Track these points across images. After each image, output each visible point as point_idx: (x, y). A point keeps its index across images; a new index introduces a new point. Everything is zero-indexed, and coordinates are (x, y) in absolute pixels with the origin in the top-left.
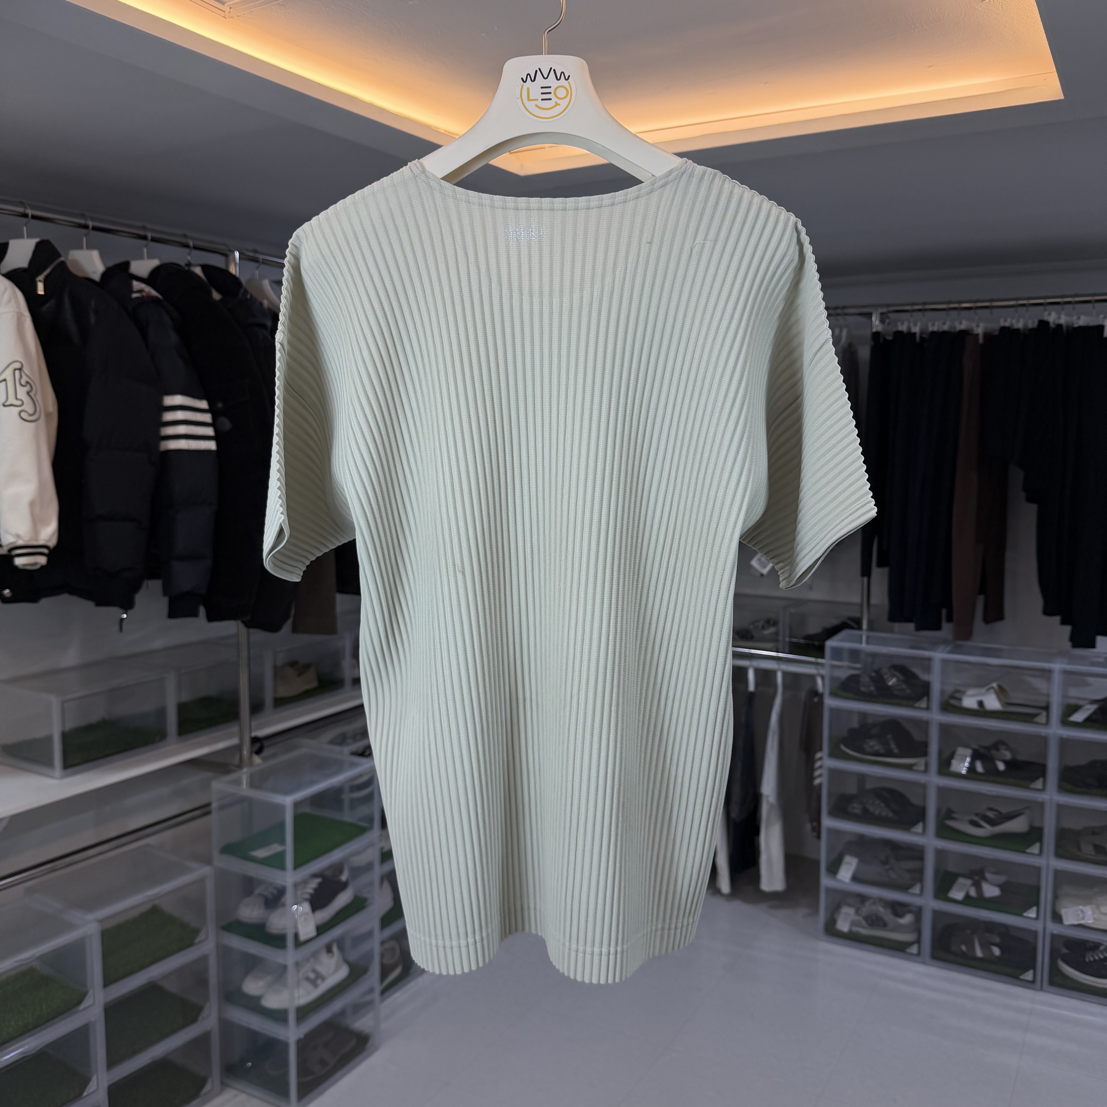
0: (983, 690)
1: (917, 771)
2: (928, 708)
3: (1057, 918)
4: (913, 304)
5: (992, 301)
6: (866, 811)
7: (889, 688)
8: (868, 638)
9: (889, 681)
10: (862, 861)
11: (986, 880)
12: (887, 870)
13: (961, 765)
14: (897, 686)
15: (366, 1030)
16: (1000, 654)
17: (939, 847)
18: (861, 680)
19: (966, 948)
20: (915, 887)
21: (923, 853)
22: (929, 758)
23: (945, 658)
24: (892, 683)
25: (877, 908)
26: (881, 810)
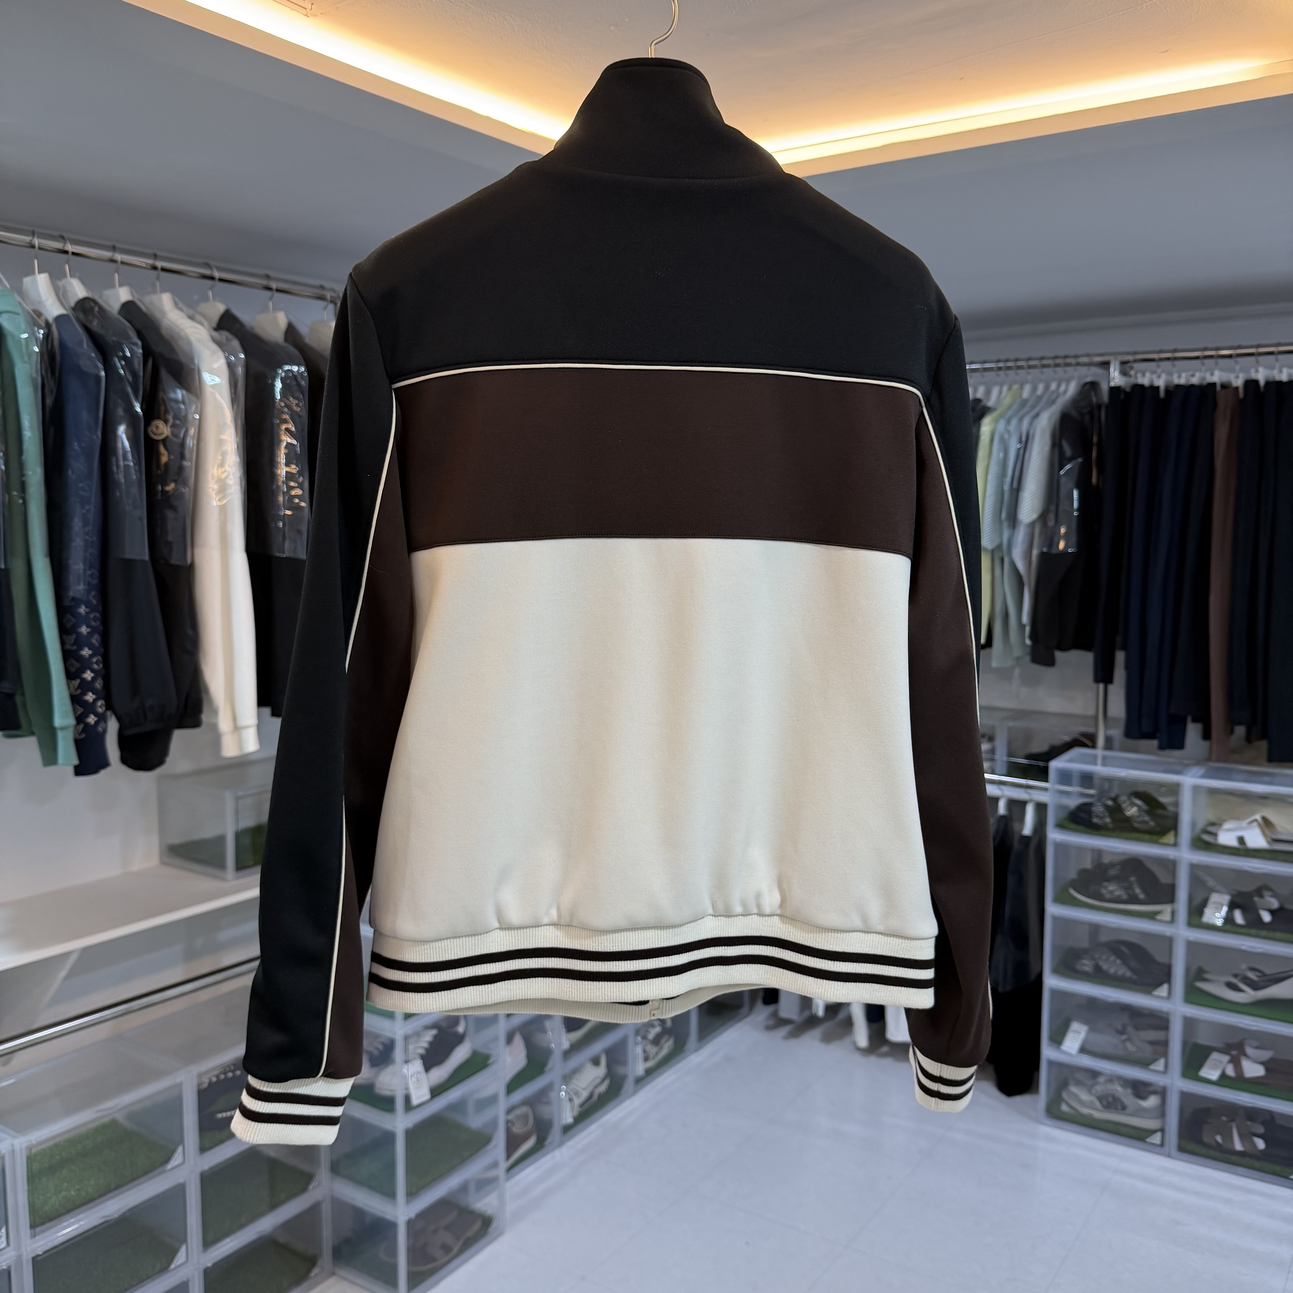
0: (1244, 823)
1: (1160, 921)
2: (1175, 845)
4: (1161, 351)
6: (1098, 969)
7: (1128, 820)
8: (1104, 757)
9: (1128, 811)
10: (1092, 1030)
11: (1245, 1055)
12: (1124, 1041)
13: (1216, 914)
14: (1138, 817)
15: (489, 1211)
16: (1266, 779)
17: (1188, 1015)
18: (1094, 809)
19: (1223, 1139)
20: (1157, 1063)
21: (1168, 1021)
22: (1176, 905)
23: (1197, 784)
24: (1131, 814)
25: (1114, 1087)
26: (1117, 968)
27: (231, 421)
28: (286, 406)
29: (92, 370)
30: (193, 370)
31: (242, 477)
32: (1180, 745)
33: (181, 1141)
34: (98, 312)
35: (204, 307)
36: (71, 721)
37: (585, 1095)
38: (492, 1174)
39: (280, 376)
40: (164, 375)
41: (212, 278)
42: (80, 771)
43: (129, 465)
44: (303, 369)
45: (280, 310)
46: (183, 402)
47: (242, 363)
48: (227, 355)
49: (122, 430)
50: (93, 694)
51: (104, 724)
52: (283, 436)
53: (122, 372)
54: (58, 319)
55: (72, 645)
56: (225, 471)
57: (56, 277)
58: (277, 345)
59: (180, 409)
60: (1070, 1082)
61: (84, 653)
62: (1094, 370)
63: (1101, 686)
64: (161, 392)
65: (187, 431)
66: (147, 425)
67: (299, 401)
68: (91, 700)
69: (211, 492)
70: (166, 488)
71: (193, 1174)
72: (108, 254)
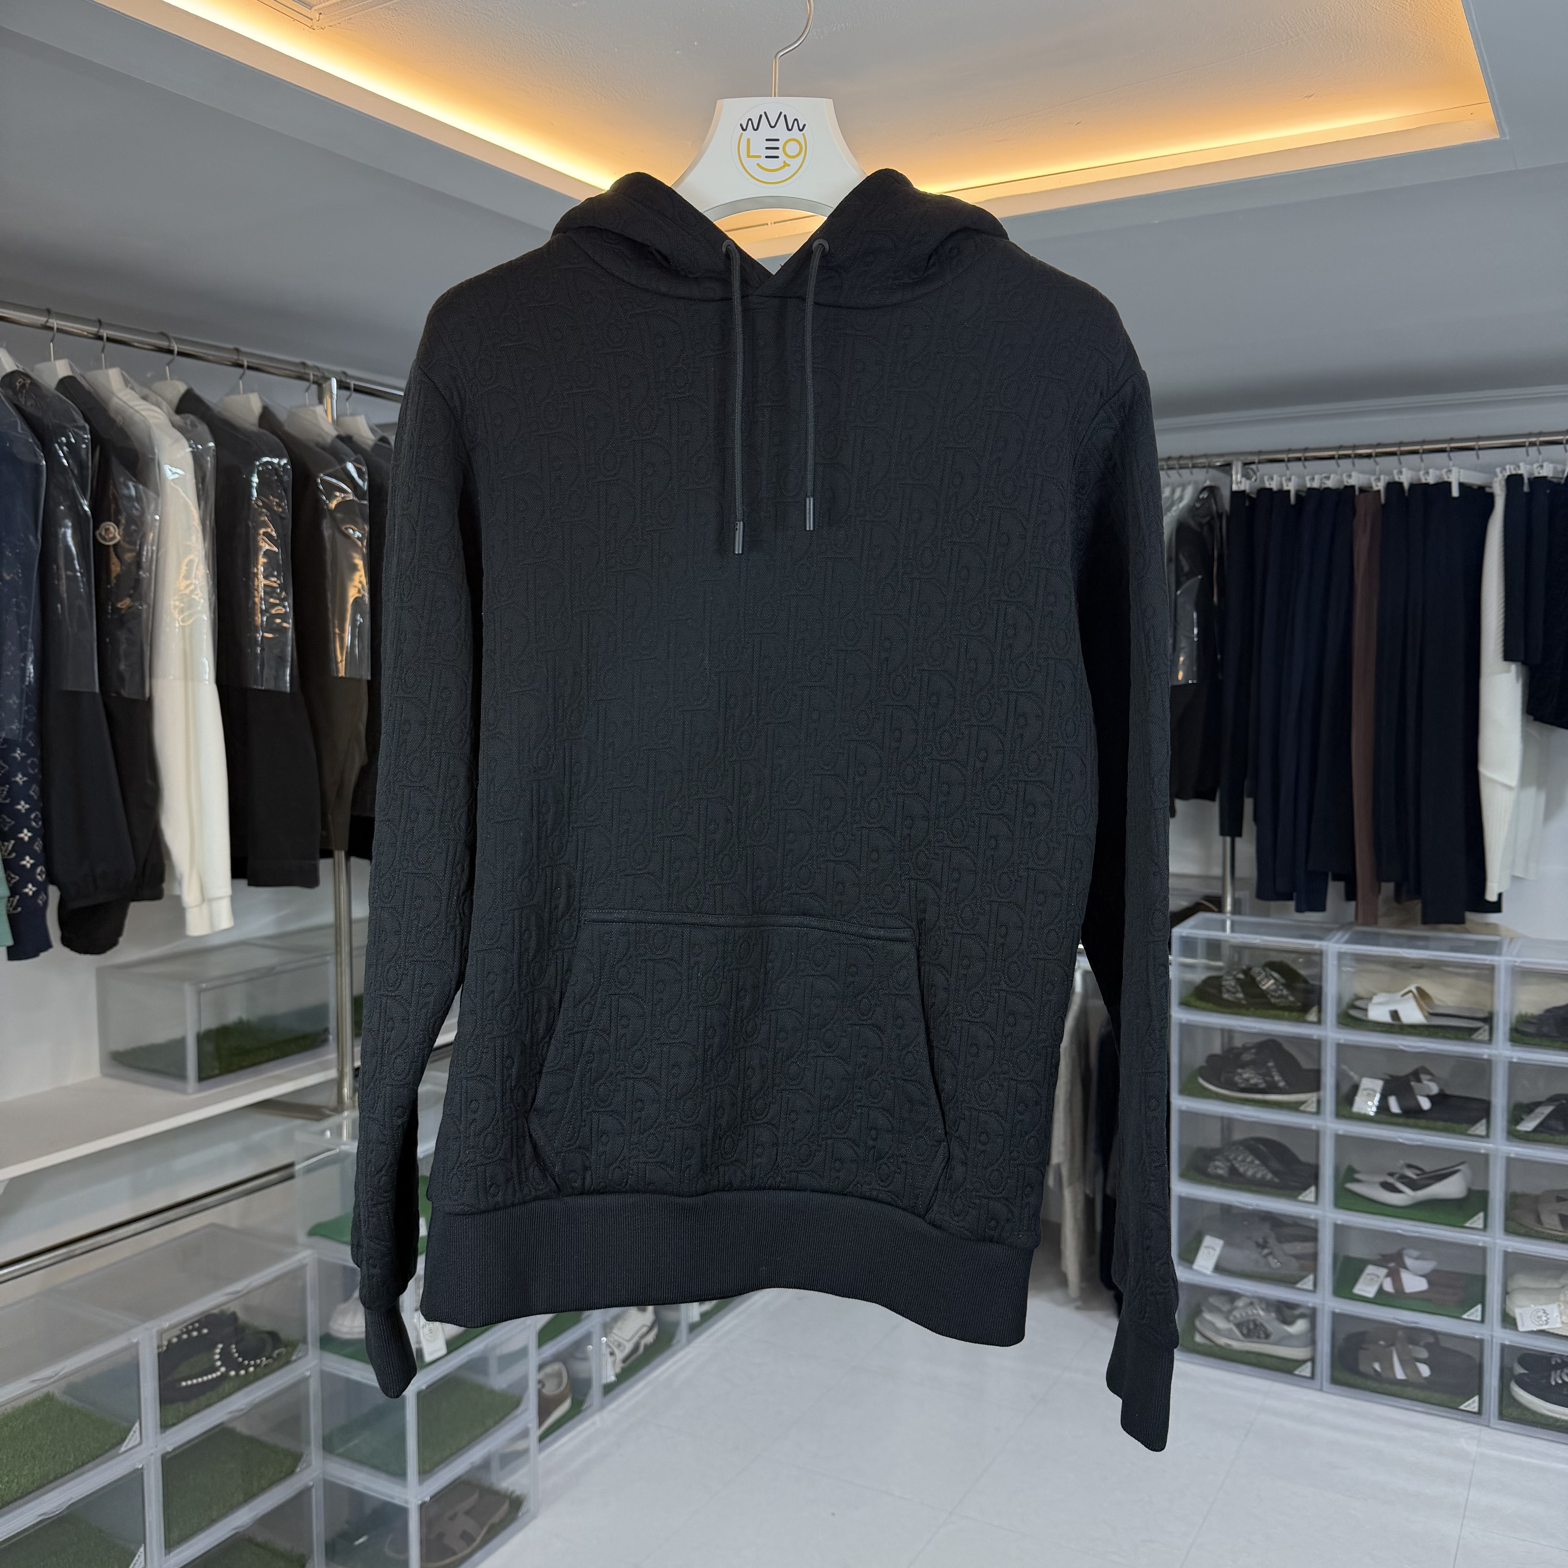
0: (1398, 996)
1: (1304, 1112)
2: (1319, 1022)
3: (1509, 1321)
4: (1289, 451)
6: (1233, 1171)
7: (1264, 994)
8: (1233, 924)
9: (1264, 985)
10: (1228, 1244)
11: (1406, 1268)
12: (1265, 1256)
13: (1369, 1103)
14: (1275, 991)
15: (519, 1491)
16: (1421, 943)
17: (1339, 1222)
18: (1224, 983)
19: (1382, 1368)
20: (1306, 1280)
21: (1316, 1231)
22: (1322, 1093)
23: (1343, 950)
24: (1268, 988)
25: (1255, 1311)
26: (1256, 1169)
27: (198, 525)
28: (265, 505)
29: (30, 460)
30: (153, 460)
31: (211, 592)
33: (140, 1418)
34: (31, 388)
35: (157, 385)
36: (5, 892)
37: (629, 1347)
38: (520, 1445)
39: (256, 470)
40: (116, 467)
41: (170, 351)
42: (14, 954)
43: (77, 576)
44: (285, 461)
45: (252, 391)
46: (139, 499)
47: (212, 453)
48: (192, 442)
49: (69, 532)
50: (31, 858)
51: (44, 896)
52: (261, 542)
53: (65, 461)
55: (5, 799)
56: (191, 584)
58: (252, 431)
59: (134, 507)
60: (1204, 1308)
61: (19, 807)
62: (1212, 472)
63: (1228, 839)
64: (111, 487)
65: (144, 537)
66: (96, 527)
67: (281, 500)
68: (28, 865)
69: (173, 611)
70: (119, 605)
71: (153, 1458)
72: (42, 320)
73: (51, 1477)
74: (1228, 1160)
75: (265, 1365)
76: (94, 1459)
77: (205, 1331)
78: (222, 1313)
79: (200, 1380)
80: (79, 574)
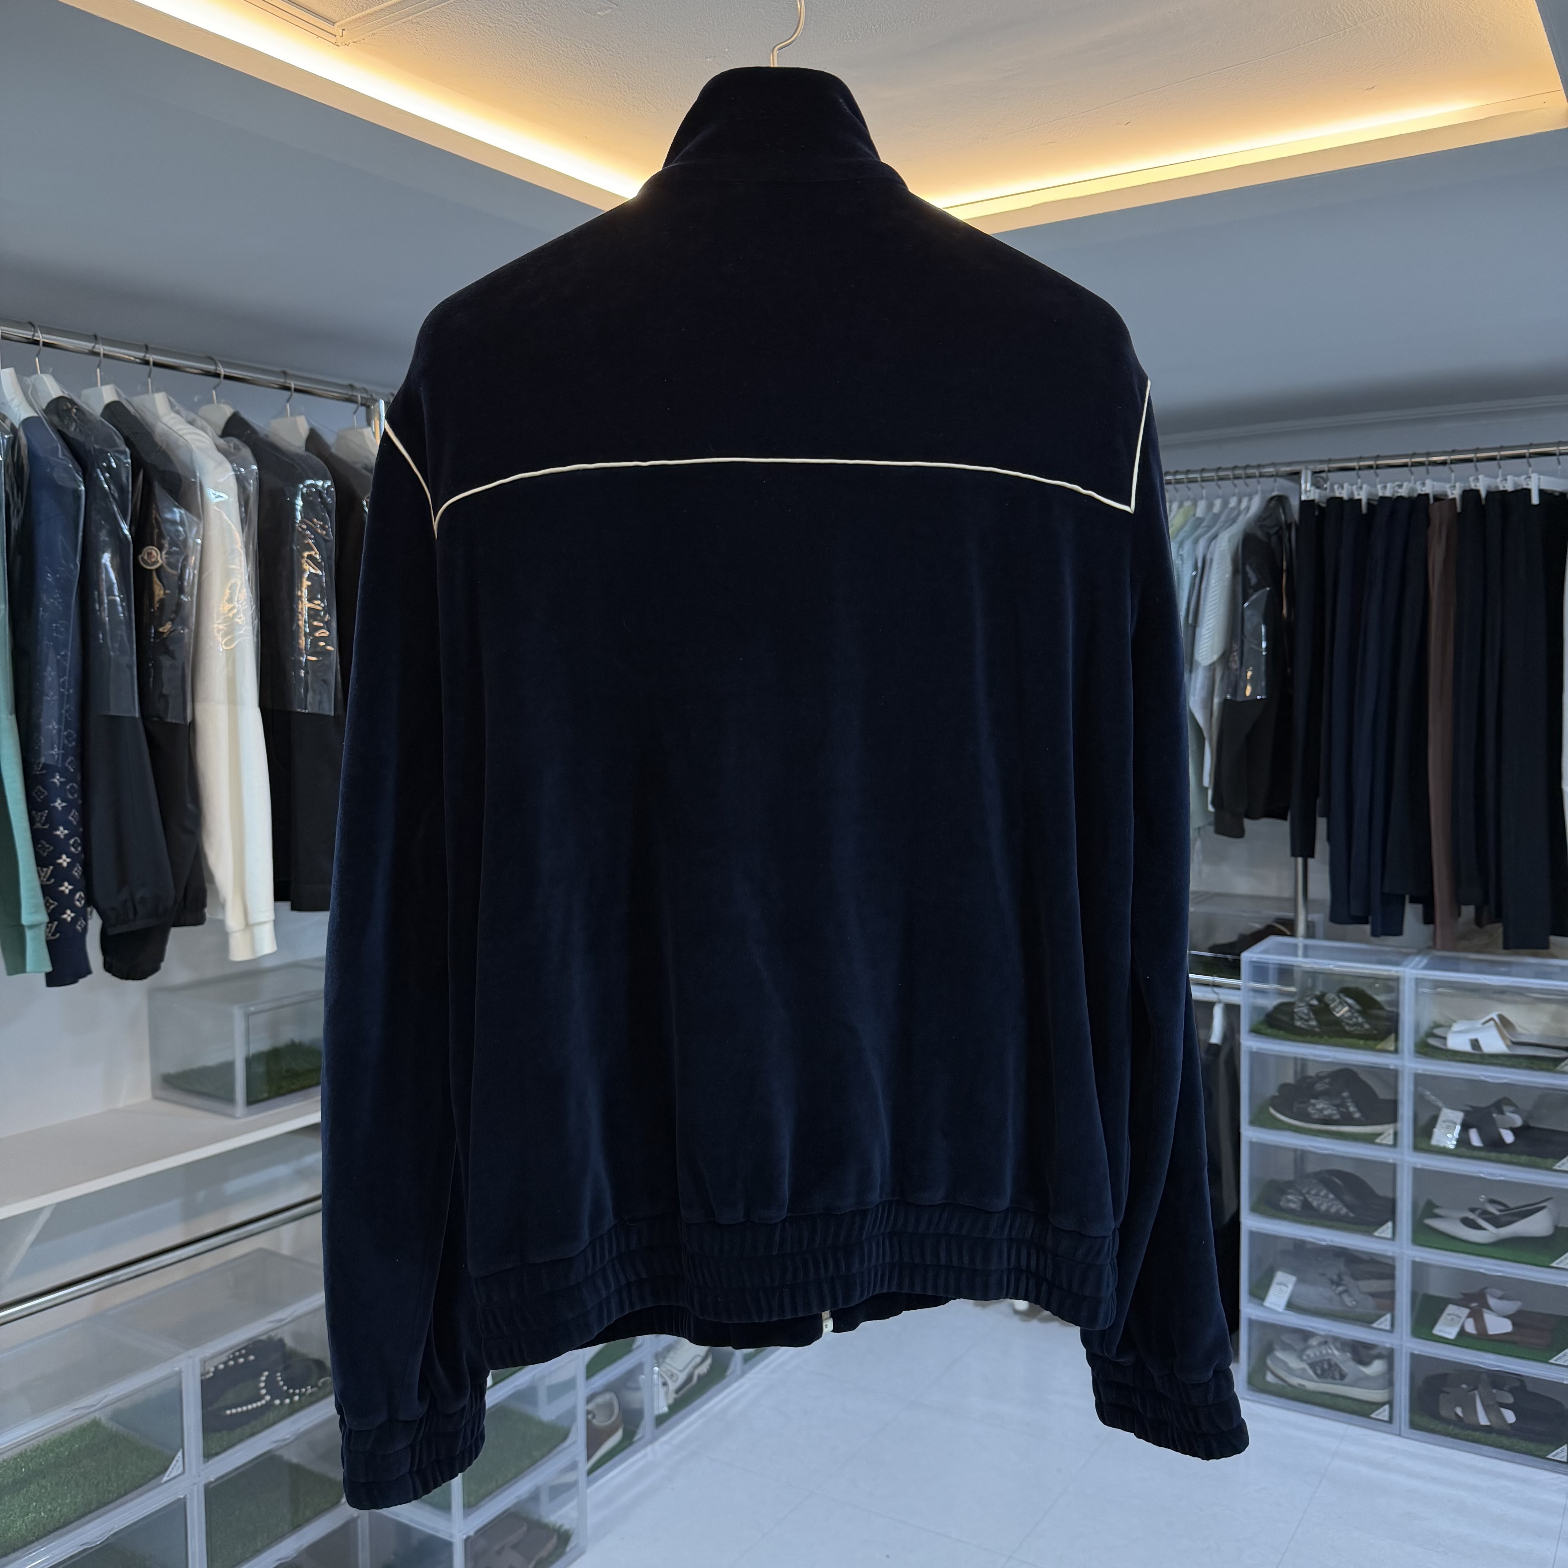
0: (1478, 1024)
1: (1380, 1144)
2: (1396, 1051)
4: (1361, 459)
5: (1477, 450)
6: (1306, 1205)
7: (1338, 1022)
8: (1306, 947)
9: (1338, 1013)
10: (1300, 1281)
11: (1489, 1308)
12: (1340, 1294)
13: (1448, 1135)
14: (1350, 1018)
15: (567, 1526)
16: (1503, 969)
17: (1417, 1259)
18: (1296, 1010)
19: (1463, 1412)
20: (1382, 1319)
21: (1393, 1267)
22: (1399, 1125)
23: (1420, 976)
24: (1343, 1015)
25: (1329, 1351)
26: (1329, 1204)
27: (241, 548)
28: (309, 528)
29: (69, 485)
30: (195, 483)
31: (254, 615)
32: (1397, 931)
33: (183, 1447)
34: (76, 414)
35: (206, 410)
36: (43, 917)
37: (682, 1377)
38: (569, 1478)
39: (300, 493)
40: (159, 491)
41: (217, 375)
42: (52, 980)
43: (115, 601)
44: (329, 483)
45: (300, 414)
46: (182, 523)
47: (255, 475)
48: (235, 465)
49: (106, 558)
50: (70, 884)
51: (83, 921)
52: (305, 565)
53: (106, 486)
54: (26, 422)
55: (44, 825)
56: (234, 608)
57: (24, 372)
58: (297, 455)
59: (178, 531)
60: (1276, 1346)
61: (58, 833)
62: (1281, 482)
63: (1300, 860)
64: (154, 512)
65: (186, 559)
66: (138, 551)
67: (325, 523)
68: (67, 891)
69: (216, 634)
70: (161, 630)
71: (196, 1487)
72: (88, 345)
73: (93, 1507)
74: (1301, 1194)
75: (310, 1394)
76: (136, 1488)
77: (252, 1358)
78: (270, 1339)
79: (245, 1408)
80: (118, 599)
